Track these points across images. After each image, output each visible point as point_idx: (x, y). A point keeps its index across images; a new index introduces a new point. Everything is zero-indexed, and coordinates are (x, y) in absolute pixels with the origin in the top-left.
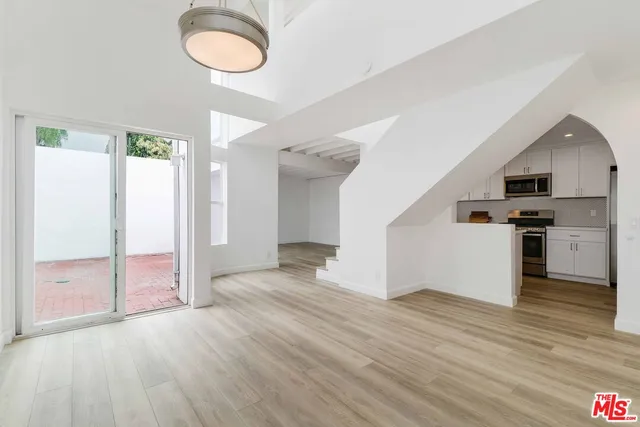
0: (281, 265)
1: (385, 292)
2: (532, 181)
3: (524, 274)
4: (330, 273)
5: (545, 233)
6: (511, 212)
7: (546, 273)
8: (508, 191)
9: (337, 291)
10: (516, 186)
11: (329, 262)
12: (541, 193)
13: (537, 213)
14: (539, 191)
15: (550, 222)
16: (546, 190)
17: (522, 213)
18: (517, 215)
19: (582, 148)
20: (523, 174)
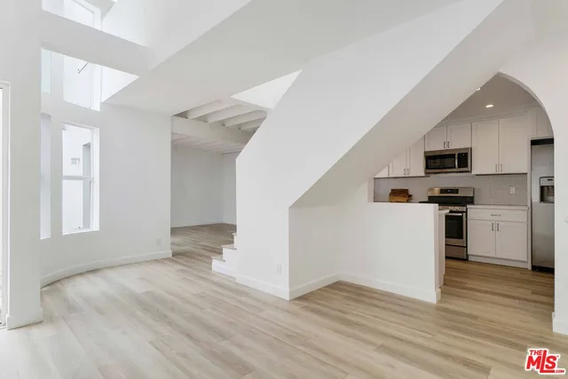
0: (175, 254)
1: (287, 290)
2: (453, 156)
3: (447, 257)
4: (228, 264)
5: (466, 212)
6: (431, 189)
7: (467, 255)
8: (427, 167)
9: (231, 290)
10: (436, 162)
11: (226, 251)
12: (461, 169)
13: (456, 191)
14: (459, 167)
15: (471, 201)
16: (467, 166)
17: (442, 191)
18: (436, 193)
19: (502, 121)
20: (443, 149)
